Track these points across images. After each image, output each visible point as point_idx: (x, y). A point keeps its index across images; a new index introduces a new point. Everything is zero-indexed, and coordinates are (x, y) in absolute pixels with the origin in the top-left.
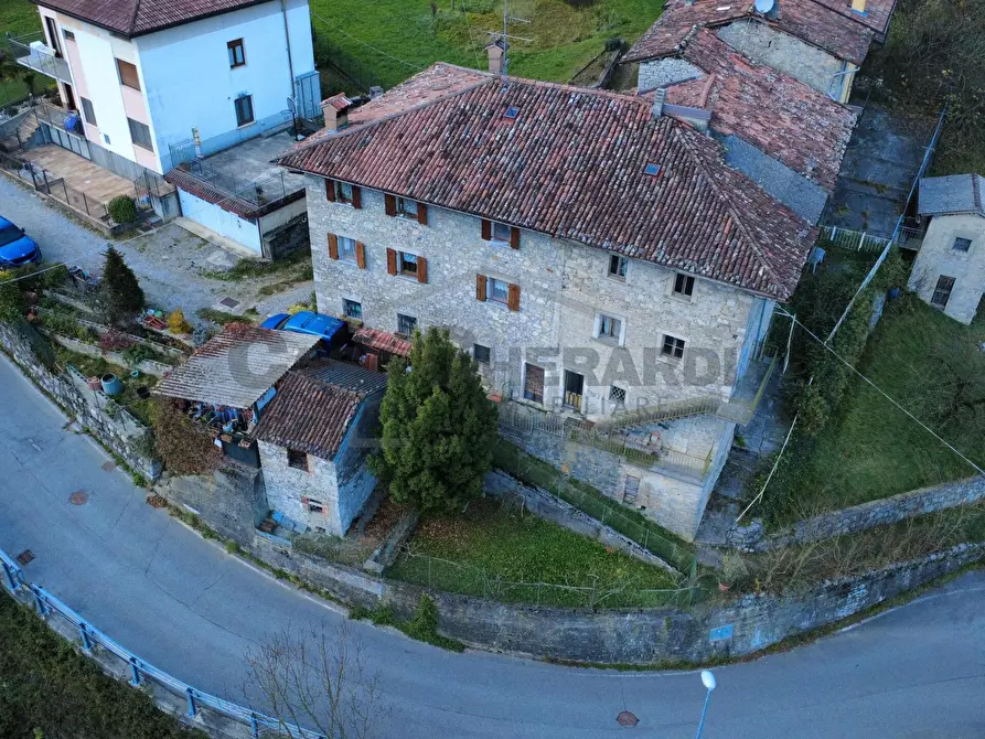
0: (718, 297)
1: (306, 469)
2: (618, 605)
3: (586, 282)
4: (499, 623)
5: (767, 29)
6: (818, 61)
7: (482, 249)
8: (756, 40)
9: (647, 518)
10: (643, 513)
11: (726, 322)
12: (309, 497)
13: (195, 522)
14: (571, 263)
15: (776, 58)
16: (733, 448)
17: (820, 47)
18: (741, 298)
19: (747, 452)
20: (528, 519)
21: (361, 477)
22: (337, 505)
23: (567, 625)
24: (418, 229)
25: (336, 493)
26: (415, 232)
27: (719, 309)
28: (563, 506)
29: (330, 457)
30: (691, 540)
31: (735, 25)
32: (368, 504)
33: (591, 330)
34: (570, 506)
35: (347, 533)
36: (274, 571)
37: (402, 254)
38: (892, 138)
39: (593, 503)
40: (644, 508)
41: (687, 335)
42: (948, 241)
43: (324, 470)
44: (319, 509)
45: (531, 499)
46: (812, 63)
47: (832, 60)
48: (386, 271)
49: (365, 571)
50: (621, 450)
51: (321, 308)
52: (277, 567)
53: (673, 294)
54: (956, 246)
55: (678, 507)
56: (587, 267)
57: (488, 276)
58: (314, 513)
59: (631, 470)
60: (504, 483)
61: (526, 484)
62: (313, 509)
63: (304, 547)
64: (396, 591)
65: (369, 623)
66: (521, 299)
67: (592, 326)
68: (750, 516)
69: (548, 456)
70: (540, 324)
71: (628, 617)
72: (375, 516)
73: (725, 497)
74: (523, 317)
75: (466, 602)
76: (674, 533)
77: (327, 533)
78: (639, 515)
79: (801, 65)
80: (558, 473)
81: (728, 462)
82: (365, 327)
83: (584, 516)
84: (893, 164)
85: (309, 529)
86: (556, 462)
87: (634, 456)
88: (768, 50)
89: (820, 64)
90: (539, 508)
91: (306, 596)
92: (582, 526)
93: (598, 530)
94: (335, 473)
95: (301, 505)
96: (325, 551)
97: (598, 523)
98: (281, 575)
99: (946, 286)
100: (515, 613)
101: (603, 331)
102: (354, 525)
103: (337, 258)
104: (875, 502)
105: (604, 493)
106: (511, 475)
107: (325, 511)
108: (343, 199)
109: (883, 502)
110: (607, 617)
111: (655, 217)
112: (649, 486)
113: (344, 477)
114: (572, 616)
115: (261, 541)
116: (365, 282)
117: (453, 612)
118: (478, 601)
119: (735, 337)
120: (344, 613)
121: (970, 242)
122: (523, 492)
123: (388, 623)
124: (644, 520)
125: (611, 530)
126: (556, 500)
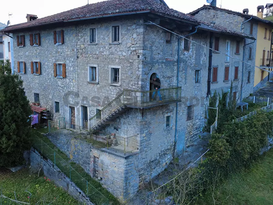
3: (84, 50)
5: (213, 11)
7: (55, 50)
8: (209, 16)
9: (103, 186)
10: (102, 182)
11: (134, 49)
14: (79, 43)
15: (217, 22)
20: (41, 178)
24: (39, 49)
26: (38, 51)
27: (130, 41)
28: (56, 169)
31: (201, 12)
33: (87, 78)
34: (59, 170)
40: (101, 179)
41: (119, 63)
45: (46, 166)
47: (240, 18)
48: (31, 73)
53: (113, 42)
55: (116, 176)
57: (57, 63)
59: (95, 153)
60: (36, 158)
61: (45, 158)
66: (67, 71)
67: (87, 74)
70: (73, 82)
74: (68, 80)
76: (115, 197)
79: (228, 23)
80: (67, 158)
81: (165, 170)
83: (63, 176)
86: (68, 153)
88: (214, 19)
89: (235, 21)
97: (68, 180)
103: (20, 72)
105: (85, 170)
106: (40, 153)
108: (21, 44)
112: (102, 162)
119: (139, 57)
124: (101, 186)
125: (74, 185)
126: (53, 166)
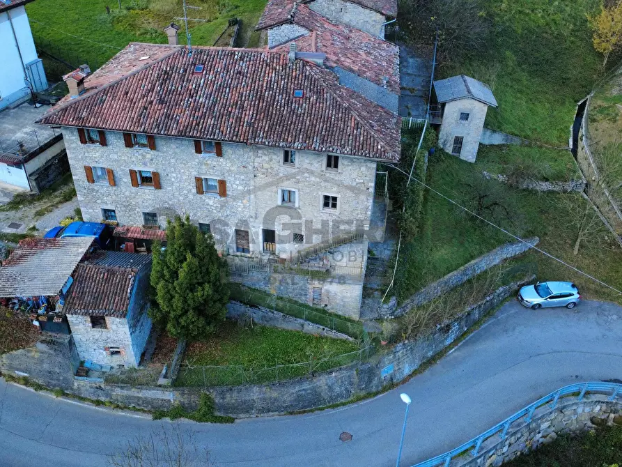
0: (355, 166)
1: (106, 327)
2: (327, 368)
3: (269, 170)
4: (255, 398)
6: (371, 17)
7: (197, 160)
8: (333, 8)
9: (329, 311)
10: (326, 308)
11: (361, 181)
12: (110, 346)
13: (26, 382)
14: (258, 160)
15: (346, 18)
16: (369, 258)
17: (371, 9)
18: (369, 164)
19: (377, 259)
20: (257, 328)
21: (142, 325)
22: (131, 347)
23: (297, 388)
24: (150, 154)
25: (130, 339)
26: (148, 156)
27: (356, 173)
28: (278, 315)
29: (124, 315)
30: (357, 319)
32: (149, 342)
33: (276, 201)
34: (282, 314)
35: (140, 364)
36: (92, 401)
37: (140, 172)
38: (411, 60)
39: (295, 310)
40: (326, 305)
41: (338, 193)
42: (457, 115)
43: (119, 326)
44: (118, 352)
45: (255, 315)
46: (367, 19)
47: (379, 16)
48: (131, 185)
49: (160, 386)
50: (307, 272)
51: (86, 218)
52: (95, 398)
53: (326, 170)
54: (462, 118)
55: (347, 300)
56: (270, 161)
57: (203, 177)
58: (114, 356)
59: (316, 284)
60: (238, 308)
61: (252, 306)
62: (113, 353)
63: (111, 380)
64: (183, 394)
65: (167, 419)
66: (227, 189)
67: (277, 198)
68: (389, 297)
69: (261, 286)
70: (242, 203)
71: (334, 374)
72: (156, 349)
73: (371, 289)
74: (230, 200)
75: (231, 390)
76: (348, 316)
77: (126, 367)
78: (324, 310)
79: (362, 21)
80: (269, 295)
81: (367, 267)
82: (121, 225)
83: (292, 319)
84: (415, 75)
85: (112, 368)
86: (267, 288)
87: (315, 275)
88: (341, 14)
89: (373, 19)
90: (262, 320)
91: (120, 413)
92: (292, 325)
93: (302, 326)
94: (127, 326)
95: (104, 353)
96: (127, 379)
97: (302, 321)
98: (98, 403)
99: (459, 142)
100: (264, 389)
101: (283, 200)
102: (143, 358)
103: (93, 182)
104: (451, 274)
105: (300, 301)
106: (241, 302)
107: (123, 353)
108: (92, 141)
109: (455, 273)
110: (321, 378)
111: (308, 122)
112: (328, 292)
113: (133, 327)
114: (300, 382)
115: (80, 383)
116: (117, 195)
117: (223, 398)
118: (239, 388)
119: (368, 189)
120: (149, 417)
121: (468, 114)
122: (250, 312)
123: (181, 416)
124: (327, 313)
125: (311, 324)
126: (273, 312)
